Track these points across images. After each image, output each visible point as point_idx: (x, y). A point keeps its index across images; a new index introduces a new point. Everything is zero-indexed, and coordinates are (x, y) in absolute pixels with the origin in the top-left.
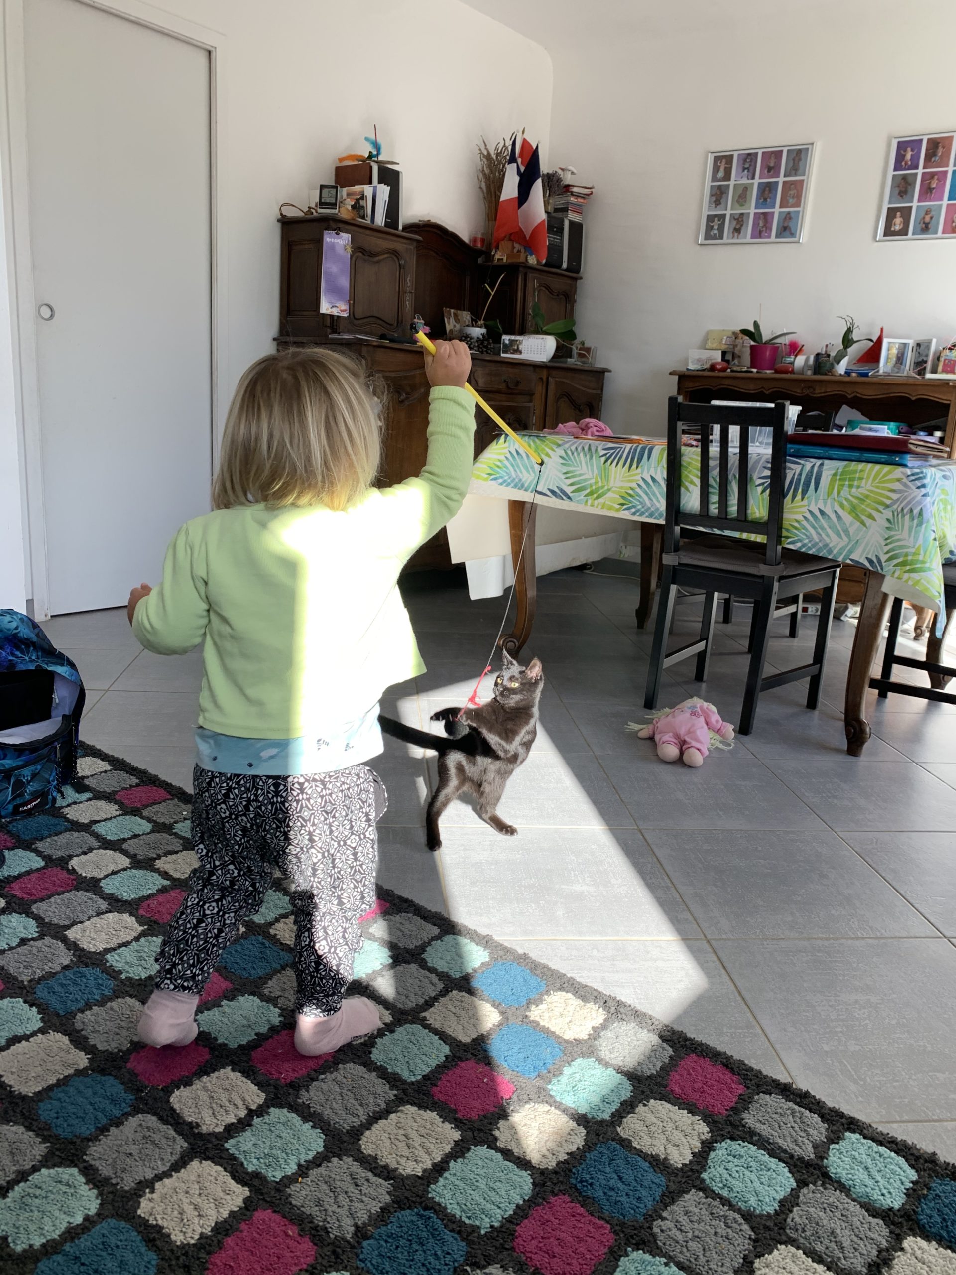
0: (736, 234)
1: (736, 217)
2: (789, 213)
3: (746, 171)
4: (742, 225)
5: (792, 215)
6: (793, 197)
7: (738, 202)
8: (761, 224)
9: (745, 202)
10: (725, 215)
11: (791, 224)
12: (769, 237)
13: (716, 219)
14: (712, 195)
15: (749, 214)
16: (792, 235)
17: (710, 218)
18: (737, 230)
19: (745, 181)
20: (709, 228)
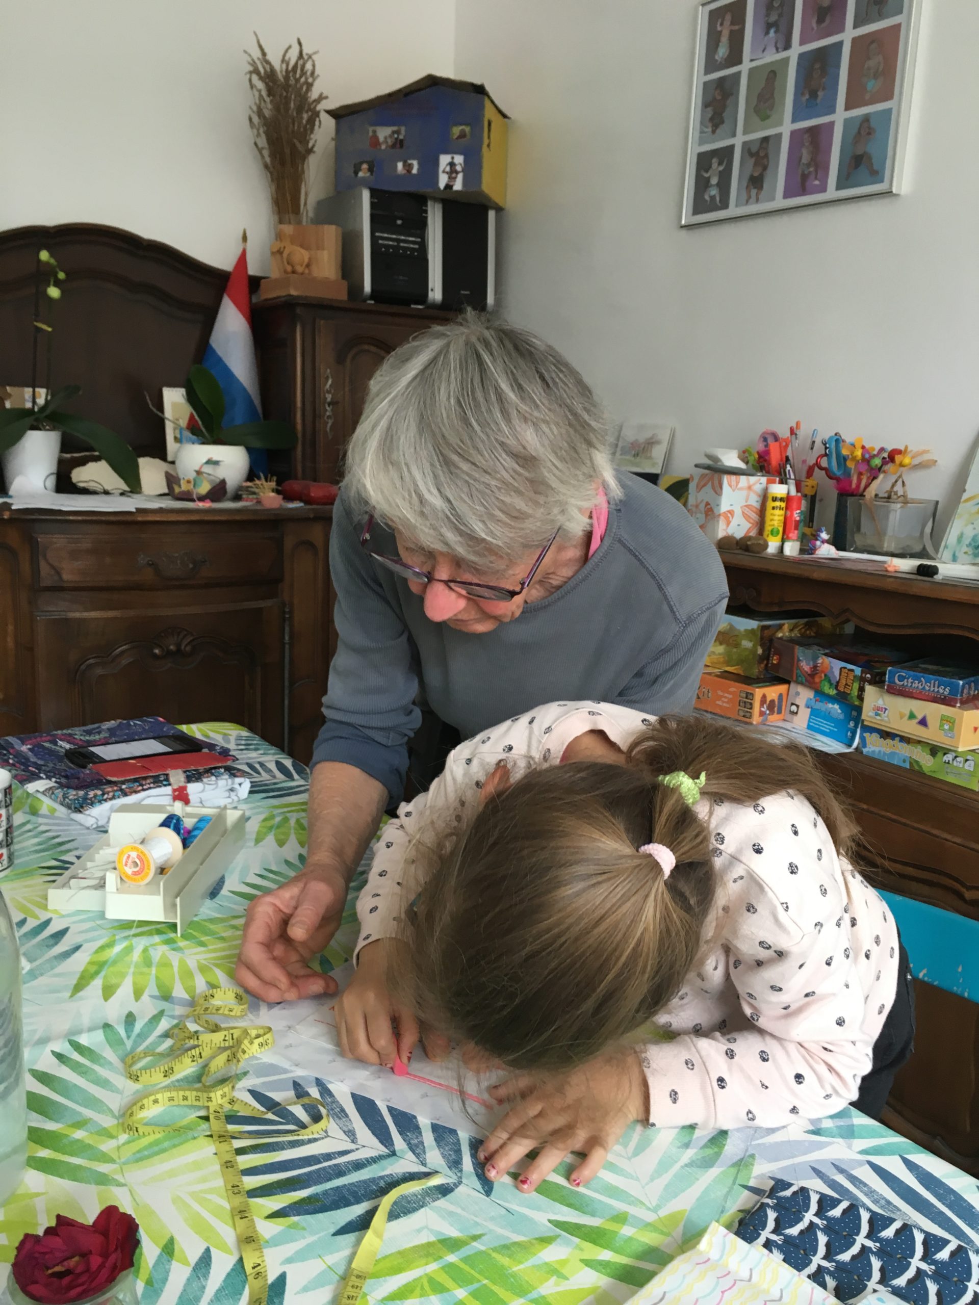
0: (754, 192)
1: (754, 149)
2: (866, 119)
3: (772, 31)
4: (765, 168)
5: (873, 123)
6: (875, 77)
7: (757, 111)
8: (806, 158)
9: (771, 107)
10: (731, 148)
11: (872, 149)
12: (823, 189)
13: (715, 162)
14: (706, 105)
15: (779, 136)
16: (876, 175)
17: (704, 161)
18: (756, 182)
19: (771, 57)
20: (701, 184)
